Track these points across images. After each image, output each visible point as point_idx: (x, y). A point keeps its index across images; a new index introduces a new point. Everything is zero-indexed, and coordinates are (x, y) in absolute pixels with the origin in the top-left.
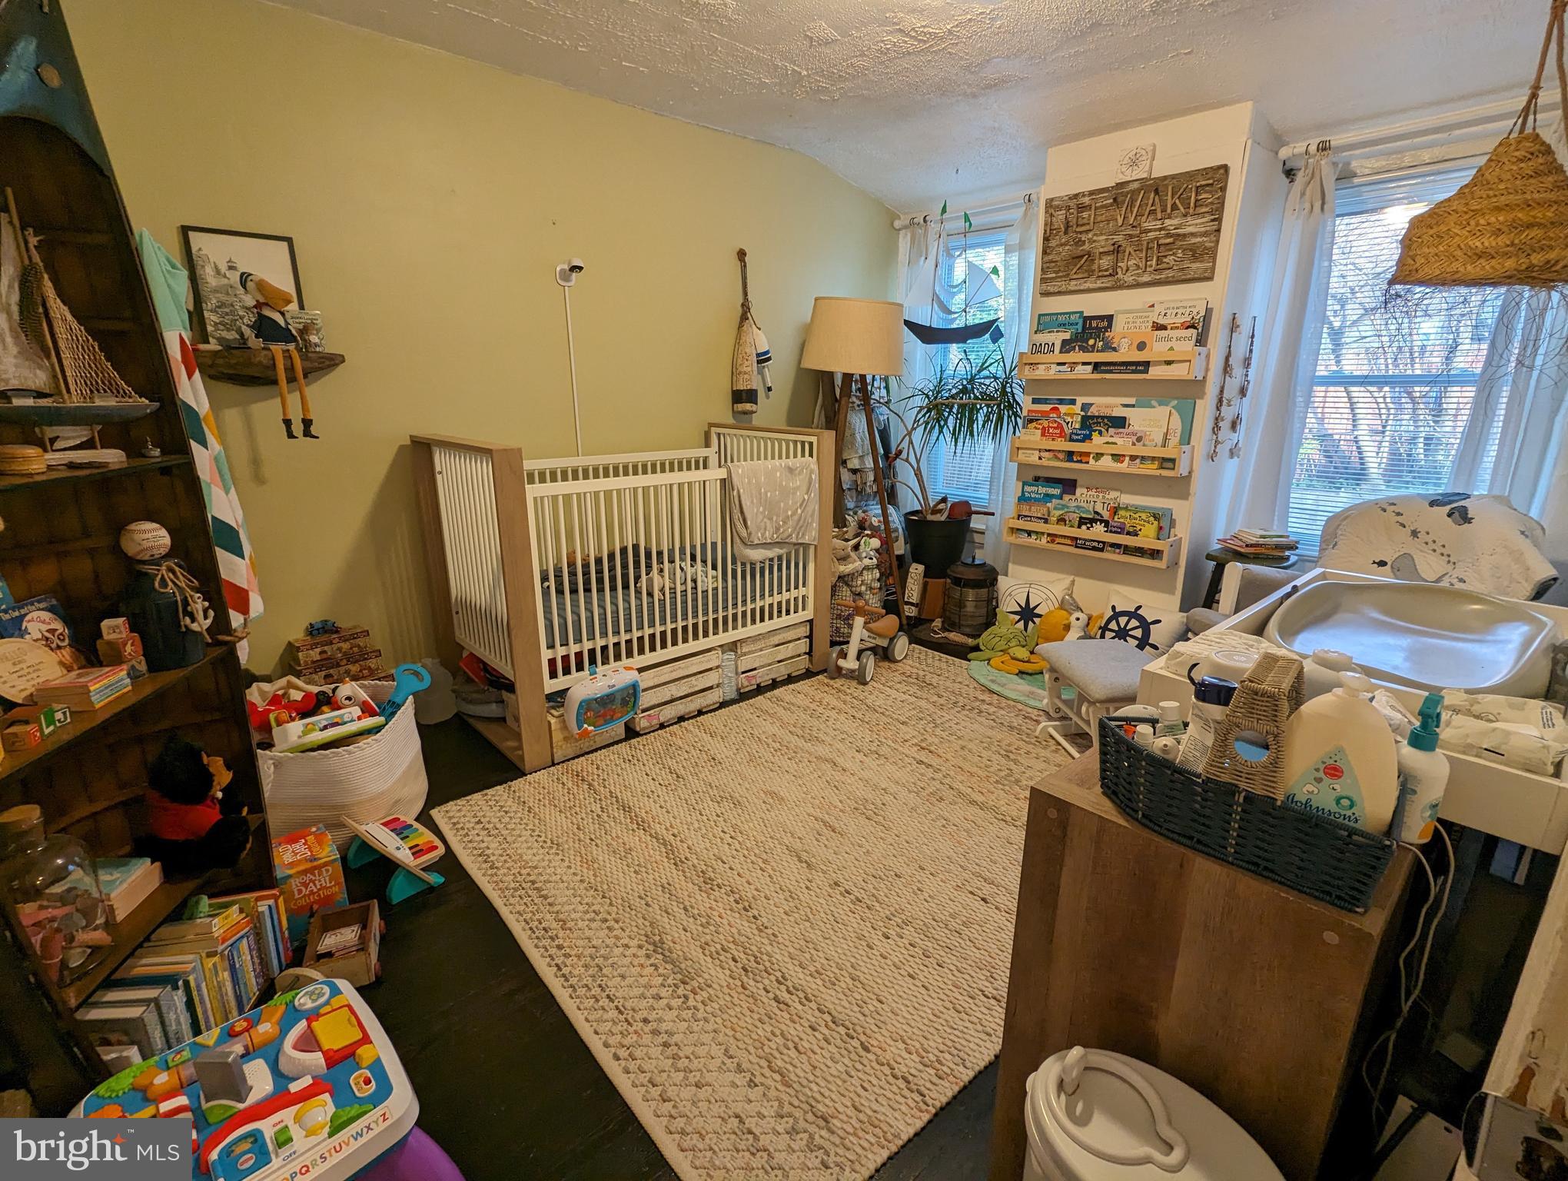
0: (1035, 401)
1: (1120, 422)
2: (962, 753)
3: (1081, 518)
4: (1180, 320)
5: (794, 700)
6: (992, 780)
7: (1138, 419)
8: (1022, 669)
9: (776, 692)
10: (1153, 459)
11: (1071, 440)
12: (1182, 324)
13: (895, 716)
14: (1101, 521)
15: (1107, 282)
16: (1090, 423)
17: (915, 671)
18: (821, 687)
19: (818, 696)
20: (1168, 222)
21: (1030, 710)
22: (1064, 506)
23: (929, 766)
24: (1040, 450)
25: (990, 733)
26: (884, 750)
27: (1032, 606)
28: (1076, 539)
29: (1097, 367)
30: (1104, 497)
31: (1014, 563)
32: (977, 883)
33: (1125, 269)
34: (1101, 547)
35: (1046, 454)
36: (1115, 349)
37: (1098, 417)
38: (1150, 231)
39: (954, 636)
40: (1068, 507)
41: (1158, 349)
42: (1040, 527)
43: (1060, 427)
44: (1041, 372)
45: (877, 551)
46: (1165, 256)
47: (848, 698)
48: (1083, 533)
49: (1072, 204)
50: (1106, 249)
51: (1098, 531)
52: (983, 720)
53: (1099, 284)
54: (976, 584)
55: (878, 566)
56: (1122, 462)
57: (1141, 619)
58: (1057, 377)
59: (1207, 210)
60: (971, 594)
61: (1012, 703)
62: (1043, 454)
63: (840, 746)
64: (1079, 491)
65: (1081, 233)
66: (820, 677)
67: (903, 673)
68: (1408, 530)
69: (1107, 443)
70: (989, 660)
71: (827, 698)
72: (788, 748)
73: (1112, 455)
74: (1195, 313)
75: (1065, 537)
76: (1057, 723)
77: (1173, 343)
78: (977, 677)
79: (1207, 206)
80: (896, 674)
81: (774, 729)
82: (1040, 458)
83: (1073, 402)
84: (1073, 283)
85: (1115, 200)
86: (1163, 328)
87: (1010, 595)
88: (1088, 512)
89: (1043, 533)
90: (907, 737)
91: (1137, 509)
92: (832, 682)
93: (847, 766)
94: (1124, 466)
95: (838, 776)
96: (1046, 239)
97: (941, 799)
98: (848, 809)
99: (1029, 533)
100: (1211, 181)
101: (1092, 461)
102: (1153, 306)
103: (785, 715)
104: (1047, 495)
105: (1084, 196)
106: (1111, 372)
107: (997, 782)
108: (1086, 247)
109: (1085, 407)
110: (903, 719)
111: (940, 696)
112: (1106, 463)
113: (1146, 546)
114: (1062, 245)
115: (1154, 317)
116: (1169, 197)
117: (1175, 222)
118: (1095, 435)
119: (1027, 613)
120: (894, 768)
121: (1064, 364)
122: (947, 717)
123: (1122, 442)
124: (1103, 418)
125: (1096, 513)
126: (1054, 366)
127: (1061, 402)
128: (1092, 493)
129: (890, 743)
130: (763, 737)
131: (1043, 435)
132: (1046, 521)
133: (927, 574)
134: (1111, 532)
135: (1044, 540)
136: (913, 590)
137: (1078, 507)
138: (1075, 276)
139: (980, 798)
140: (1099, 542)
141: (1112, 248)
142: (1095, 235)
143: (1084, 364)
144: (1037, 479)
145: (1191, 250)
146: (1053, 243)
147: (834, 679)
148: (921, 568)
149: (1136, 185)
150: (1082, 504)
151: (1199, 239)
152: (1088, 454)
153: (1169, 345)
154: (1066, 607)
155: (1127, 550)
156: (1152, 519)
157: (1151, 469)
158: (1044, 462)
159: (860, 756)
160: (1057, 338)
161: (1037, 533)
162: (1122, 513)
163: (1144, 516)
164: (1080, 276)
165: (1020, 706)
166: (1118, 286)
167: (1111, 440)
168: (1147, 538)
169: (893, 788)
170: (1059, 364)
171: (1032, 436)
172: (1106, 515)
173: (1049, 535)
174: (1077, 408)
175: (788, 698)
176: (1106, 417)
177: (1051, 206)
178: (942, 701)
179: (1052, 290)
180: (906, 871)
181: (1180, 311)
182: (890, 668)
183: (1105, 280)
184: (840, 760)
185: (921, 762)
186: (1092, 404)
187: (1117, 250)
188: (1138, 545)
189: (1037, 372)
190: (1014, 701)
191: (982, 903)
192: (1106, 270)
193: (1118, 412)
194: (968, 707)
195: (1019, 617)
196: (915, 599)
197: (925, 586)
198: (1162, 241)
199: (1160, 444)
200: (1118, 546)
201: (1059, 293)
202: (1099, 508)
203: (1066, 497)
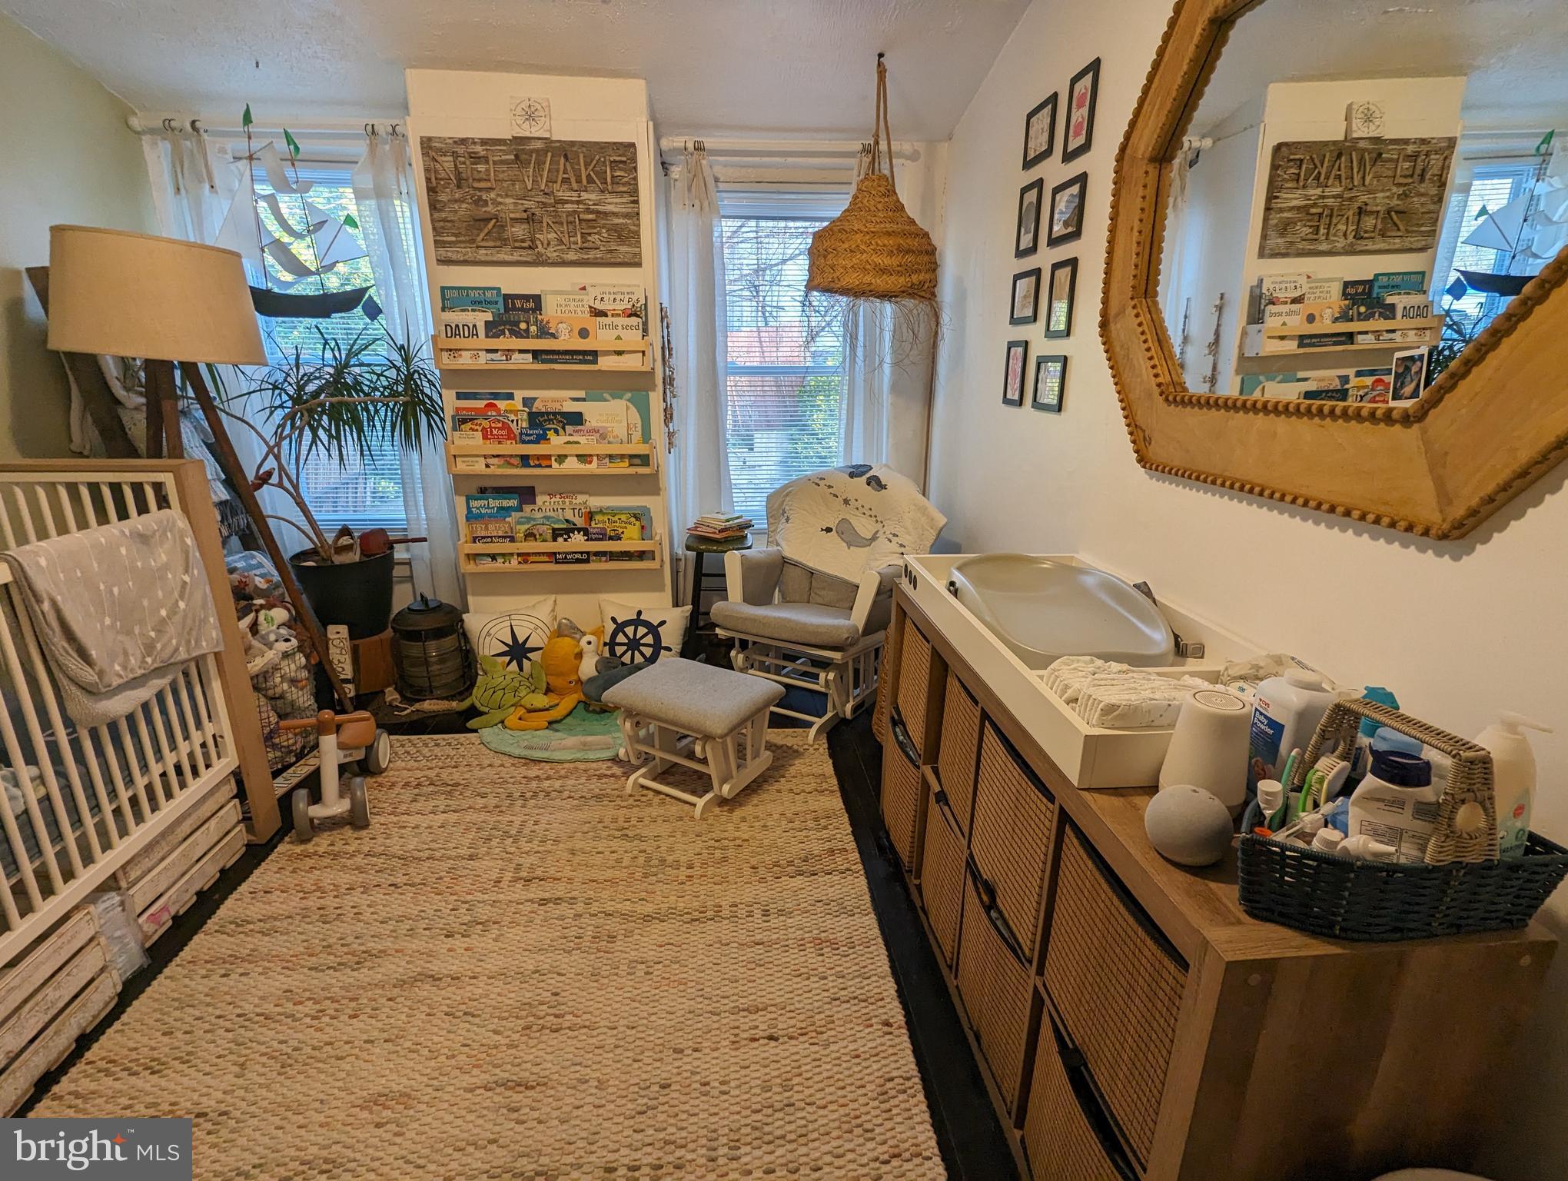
0: (459, 396)
1: (576, 419)
2: (577, 859)
3: (554, 530)
4: (620, 307)
5: (269, 910)
6: (638, 875)
7: (595, 413)
8: (551, 719)
9: (223, 911)
10: (622, 456)
11: (523, 442)
12: (624, 311)
13: (453, 853)
14: (579, 530)
15: (526, 256)
16: (541, 423)
17: (419, 774)
18: (298, 864)
19: (309, 881)
20: (584, 196)
21: (594, 765)
22: (529, 519)
23: (558, 901)
24: (485, 457)
25: (583, 815)
26: (483, 912)
27: (521, 641)
28: (555, 554)
29: (536, 354)
30: (571, 503)
31: (473, 595)
32: (745, 1021)
33: (546, 242)
34: (586, 557)
35: (495, 461)
36: (553, 336)
37: (548, 414)
38: (567, 202)
39: (429, 705)
40: (534, 519)
41: (602, 338)
42: (506, 547)
43: (505, 426)
44: (465, 361)
45: (287, 625)
46: (590, 234)
47: (359, 860)
48: (560, 546)
49: (460, 150)
50: (518, 215)
51: (578, 542)
52: (558, 802)
53: (516, 257)
54: (439, 633)
55: (300, 649)
56: (590, 462)
57: (646, 624)
58: (486, 367)
59: (625, 189)
60: (433, 649)
61: (572, 765)
62: (491, 461)
63: (415, 945)
64: (540, 500)
65: (480, 190)
66: (280, 848)
67: (407, 784)
68: (840, 499)
69: (569, 443)
70: (502, 722)
71: (328, 878)
72: (333, 1000)
73: (577, 456)
74: (635, 299)
75: (539, 554)
76: (643, 770)
77: (620, 332)
78: (507, 750)
79: (624, 184)
80: (397, 790)
81: (278, 981)
82: (487, 466)
83: (510, 397)
84: (482, 251)
85: (517, 156)
86: (603, 314)
87: (488, 634)
88: (558, 521)
89: (512, 554)
90: (494, 875)
91: (614, 512)
92: (310, 847)
93: (455, 969)
94: (593, 467)
95: (454, 994)
96: (431, 190)
97: (612, 938)
98: (516, 1037)
99: (494, 557)
100: (624, 159)
101: (555, 465)
102: (584, 288)
103: (276, 944)
104: (501, 508)
105: (474, 143)
106: (555, 362)
107: (646, 875)
108: (490, 208)
109: (527, 402)
110: (466, 852)
111: (484, 796)
112: (572, 466)
113: (632, 549)
114: (456, 201)
115: (589, 300)
116: (583, 168)
117: (593, 196)
118: (551, 434)
119: (517, 651)
120: (519, 930)
121: (496, 351)
122: (517, 820)
123: (586, 443)
124: (555, 414)
125: (567, 521)
126: (482, 354)
127: (496, 396)
128: (557, 499)
129: (480, 896)
130: (269, 1008)
131: (485, 437)
132: (512, 539)
133: (353, 636)
134: (592, 540)
135: (515, 561)
136: (342, 661)
137: (547, 518)
138: (484, 244)
139: (649, 908)
140: (582, 553)
141: (525, 215)
142: (498, 195)
143: (521, 351)
144: (483, 491)
145: (616, 231)
146: (443, 197)
147: (309, 840)
148: (344, 630)
149: (539, 145)
150: (548, 514)
151: (621, 221)
152: (548, 457)
153: (615, 333)
154: (566, 633)
155: (613, 556)
156: (633, 519)
157: (622, 468)
158: (492, 470)
159: (459, 943)
160: (480, 318)
161: (503, 555)
162: (598, 517)
163: (624, 518)
164: (491, 244)
165: (582, 766)
166: (540, 262)
167: (571, 439)
168: (631, 541)
169: (546, 961)
170: (488, 351)
171: (471, 440)
172: (580, 522)
173: (519, 555)
174: (518, 403)
175: (256, 910)
176: (559, 413)
177: (430, 148)
178: (491, 801)
179: (454, 257)
180: (665, 1071)
181: (618, 297)
182: (380, 785)
183: (524, 252)
184: (435, 967)
185: (543, 902)
186: (535, 399)
187: (530, 219)
188: (623, 550)
189: (461, 361)
190: (570, 761)
191: (773, 1043)
192: (523, 241)
193: (570, 407)
194: (528, 795)
195: (508, 658)
196: (348, 672)
197: (355, 653)
198: (582, 216)
199: (625, 440)
200: (604, 554)
201: (465, 263)
202: (569, 515)
203: (527, 508)
